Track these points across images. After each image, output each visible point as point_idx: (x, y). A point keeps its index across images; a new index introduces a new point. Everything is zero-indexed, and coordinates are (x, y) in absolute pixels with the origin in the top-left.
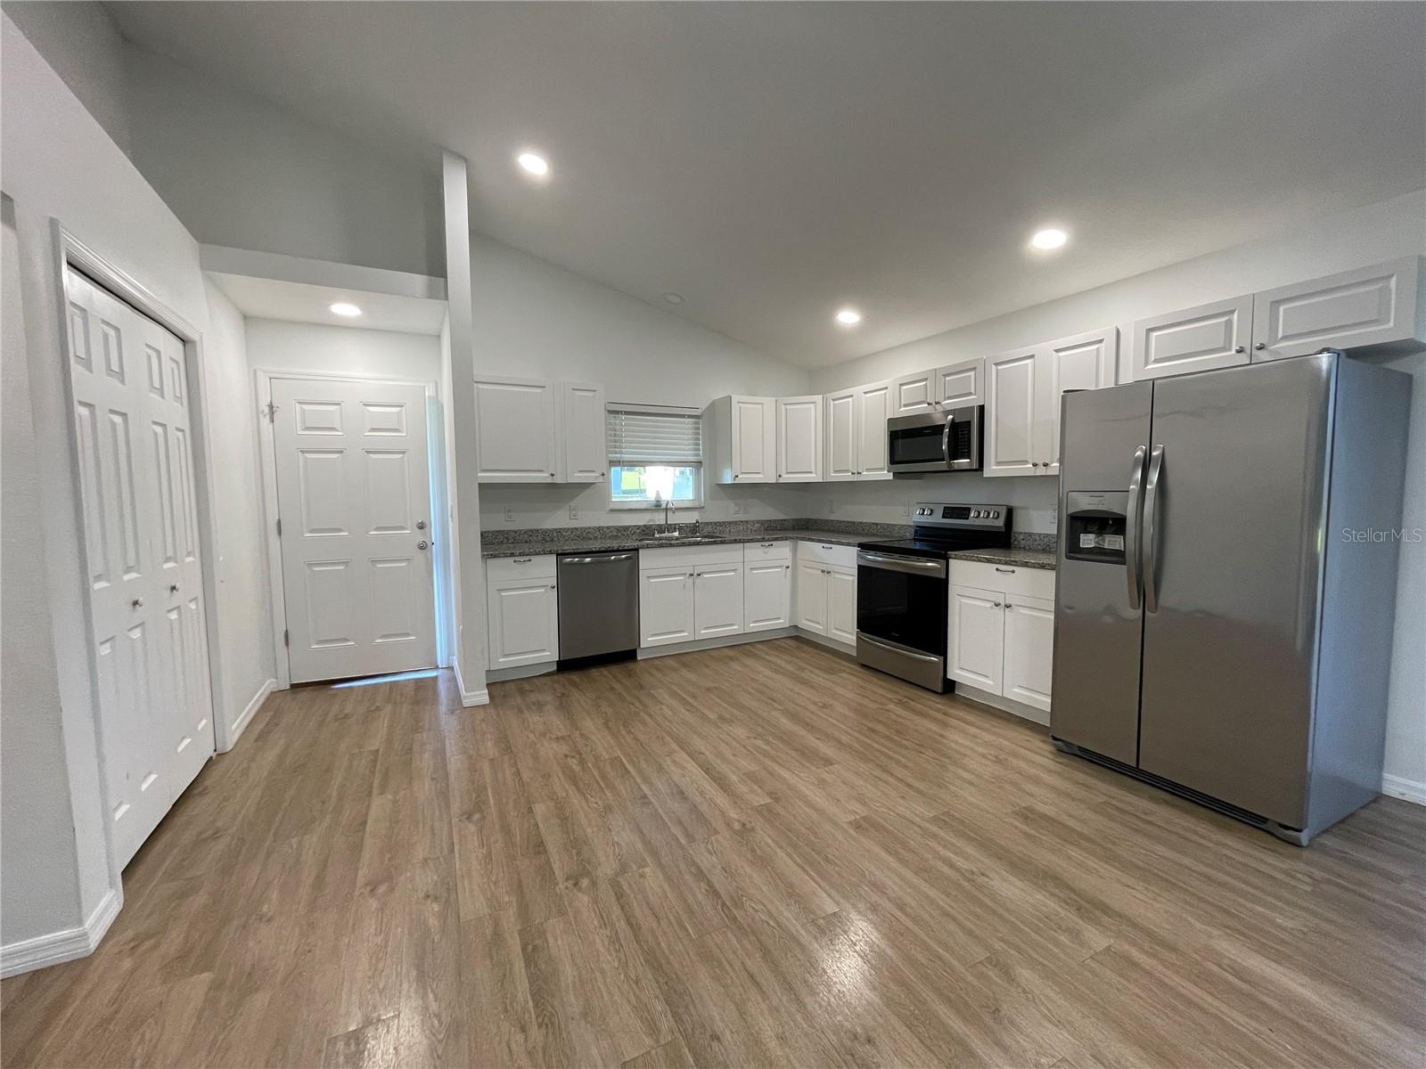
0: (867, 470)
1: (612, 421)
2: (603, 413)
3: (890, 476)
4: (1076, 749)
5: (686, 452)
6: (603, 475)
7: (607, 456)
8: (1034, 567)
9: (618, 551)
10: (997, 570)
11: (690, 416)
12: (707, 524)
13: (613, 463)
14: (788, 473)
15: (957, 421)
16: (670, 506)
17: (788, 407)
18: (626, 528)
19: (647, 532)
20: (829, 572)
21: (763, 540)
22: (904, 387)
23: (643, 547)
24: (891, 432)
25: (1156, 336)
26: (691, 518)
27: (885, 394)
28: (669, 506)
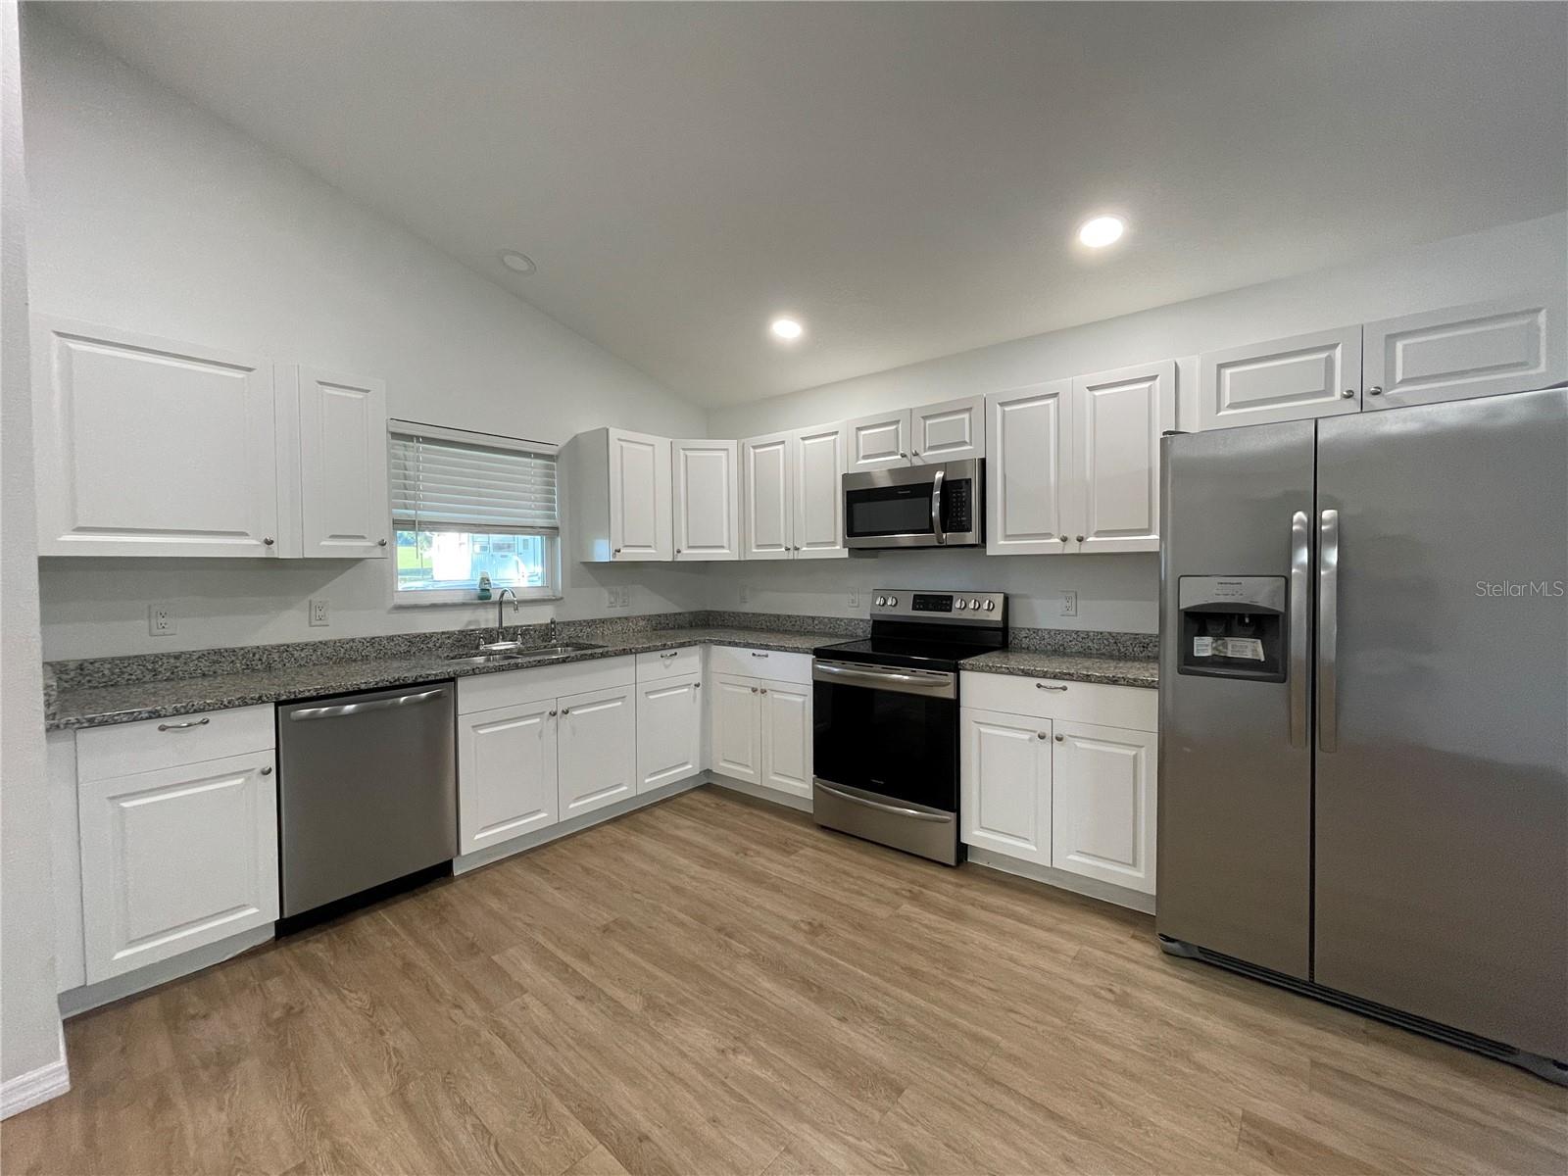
0: (809, 544)
1: (400, 452)
2: (384, 436)
3: (845, 554)
4: (1196, 950)
5: (534, 512)
6: (383, 544)
7: (390, 513)
8: (1100, 682)
9: (415, 684)
10: (1039, 686)
11: (538, 456)
12: (568, 624)
13: (399, 524)
14: (690, 547)
15: (948, 479)
16: (508, 596)
17: (688, 453)
18: (426, 638)
19: (466, 642)
20: (764, 692)
21: (664, 647)
22: (863, 433)
23: (466, 674)
24: (848, 492)
25: (1231, 374)
26: (542, 616)
27: (835, 440)
28: (505, 598)
